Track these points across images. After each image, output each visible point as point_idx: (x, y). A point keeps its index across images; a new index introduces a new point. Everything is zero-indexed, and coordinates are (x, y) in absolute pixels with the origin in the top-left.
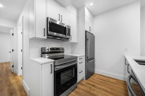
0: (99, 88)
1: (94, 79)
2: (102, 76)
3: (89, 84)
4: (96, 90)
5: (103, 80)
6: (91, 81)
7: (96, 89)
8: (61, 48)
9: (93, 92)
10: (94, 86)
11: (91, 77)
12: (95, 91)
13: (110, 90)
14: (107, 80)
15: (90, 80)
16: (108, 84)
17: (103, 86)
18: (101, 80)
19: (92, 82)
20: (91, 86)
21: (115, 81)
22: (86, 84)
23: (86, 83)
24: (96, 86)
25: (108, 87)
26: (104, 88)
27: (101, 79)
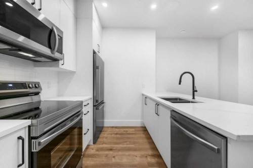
0: (119, 150)
1: (106, 138)
2: (116, 127)
3: (102, 149)
4: (117, 155)
5: (120, 134)
6: (104, 143)
7: (117, 153)
8: (32, 83)
9: (114, 160)
10: (111, 150)
11: (101, 136)
12: (116, 157)
13: (133, 146)
14: (125, 132)
15: (101, 142)
16: (128, 138)
17: (123, 144)
18: (118, 136)
19: (106, 144)
20: (107, 152)
21: (133, 130)
22: (97, 153)
23: (97, 150)
24: (115, 148)
25: (130, 142)
26: (125, 146)
27: (116, 134)
